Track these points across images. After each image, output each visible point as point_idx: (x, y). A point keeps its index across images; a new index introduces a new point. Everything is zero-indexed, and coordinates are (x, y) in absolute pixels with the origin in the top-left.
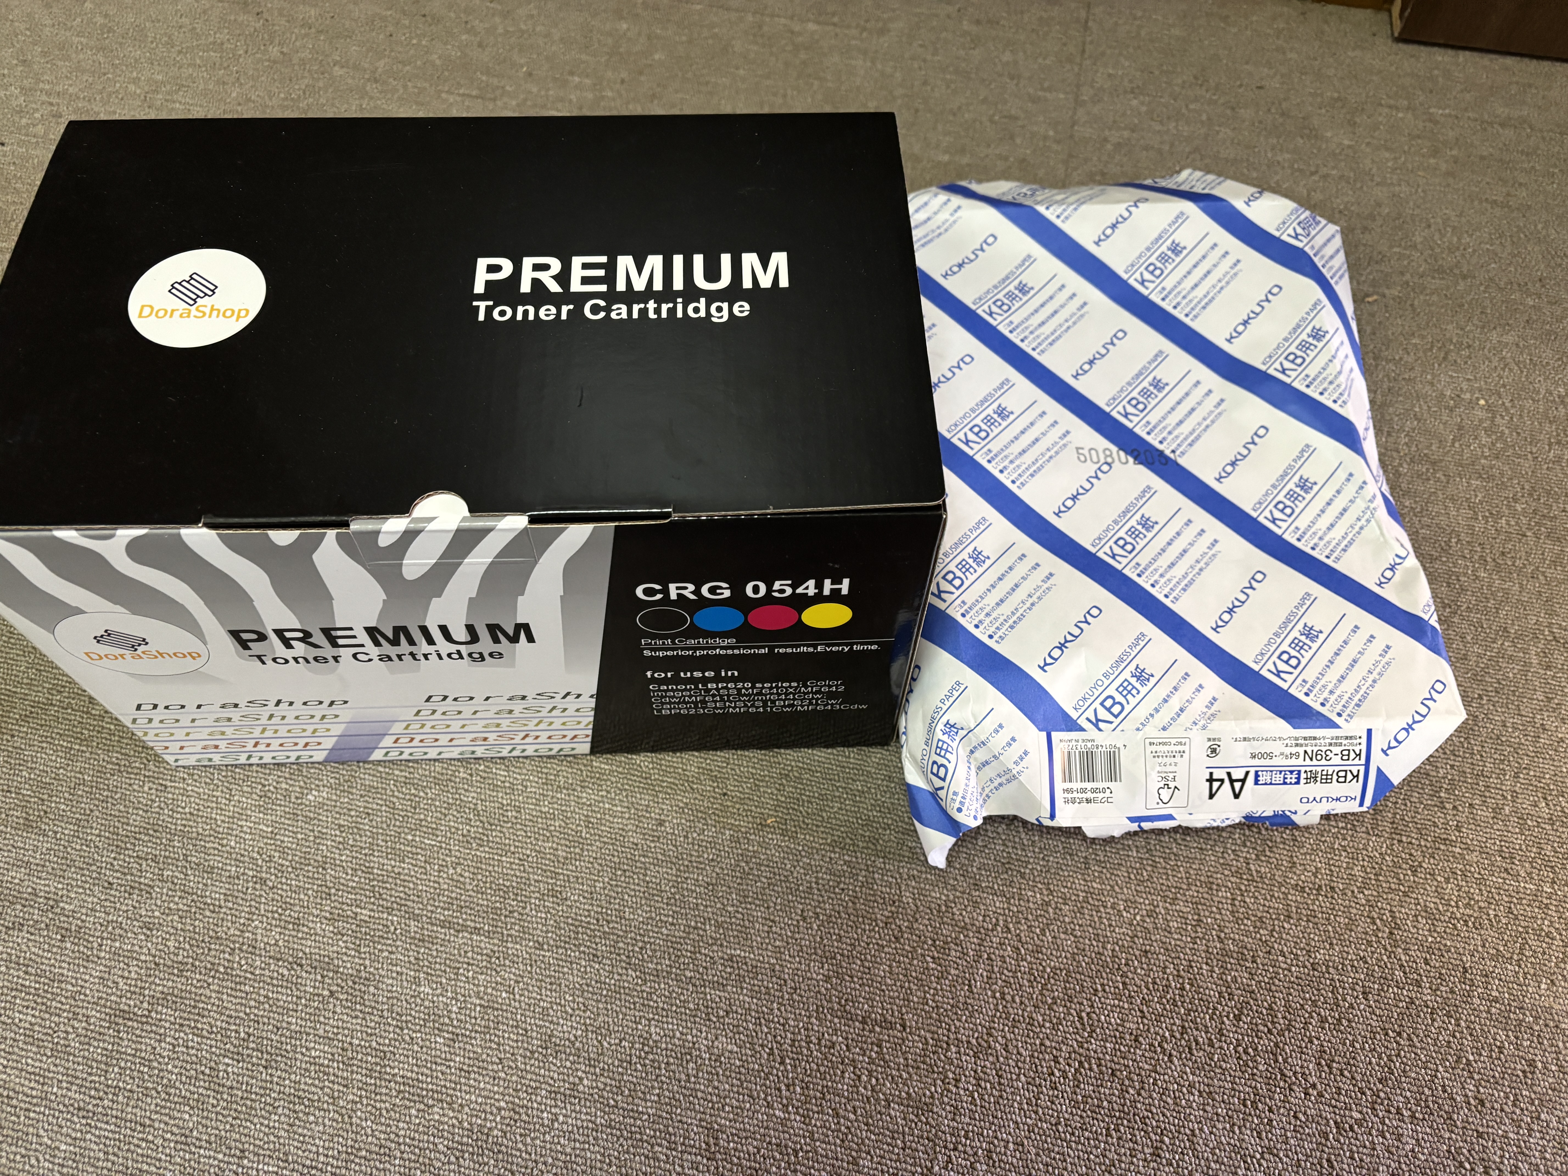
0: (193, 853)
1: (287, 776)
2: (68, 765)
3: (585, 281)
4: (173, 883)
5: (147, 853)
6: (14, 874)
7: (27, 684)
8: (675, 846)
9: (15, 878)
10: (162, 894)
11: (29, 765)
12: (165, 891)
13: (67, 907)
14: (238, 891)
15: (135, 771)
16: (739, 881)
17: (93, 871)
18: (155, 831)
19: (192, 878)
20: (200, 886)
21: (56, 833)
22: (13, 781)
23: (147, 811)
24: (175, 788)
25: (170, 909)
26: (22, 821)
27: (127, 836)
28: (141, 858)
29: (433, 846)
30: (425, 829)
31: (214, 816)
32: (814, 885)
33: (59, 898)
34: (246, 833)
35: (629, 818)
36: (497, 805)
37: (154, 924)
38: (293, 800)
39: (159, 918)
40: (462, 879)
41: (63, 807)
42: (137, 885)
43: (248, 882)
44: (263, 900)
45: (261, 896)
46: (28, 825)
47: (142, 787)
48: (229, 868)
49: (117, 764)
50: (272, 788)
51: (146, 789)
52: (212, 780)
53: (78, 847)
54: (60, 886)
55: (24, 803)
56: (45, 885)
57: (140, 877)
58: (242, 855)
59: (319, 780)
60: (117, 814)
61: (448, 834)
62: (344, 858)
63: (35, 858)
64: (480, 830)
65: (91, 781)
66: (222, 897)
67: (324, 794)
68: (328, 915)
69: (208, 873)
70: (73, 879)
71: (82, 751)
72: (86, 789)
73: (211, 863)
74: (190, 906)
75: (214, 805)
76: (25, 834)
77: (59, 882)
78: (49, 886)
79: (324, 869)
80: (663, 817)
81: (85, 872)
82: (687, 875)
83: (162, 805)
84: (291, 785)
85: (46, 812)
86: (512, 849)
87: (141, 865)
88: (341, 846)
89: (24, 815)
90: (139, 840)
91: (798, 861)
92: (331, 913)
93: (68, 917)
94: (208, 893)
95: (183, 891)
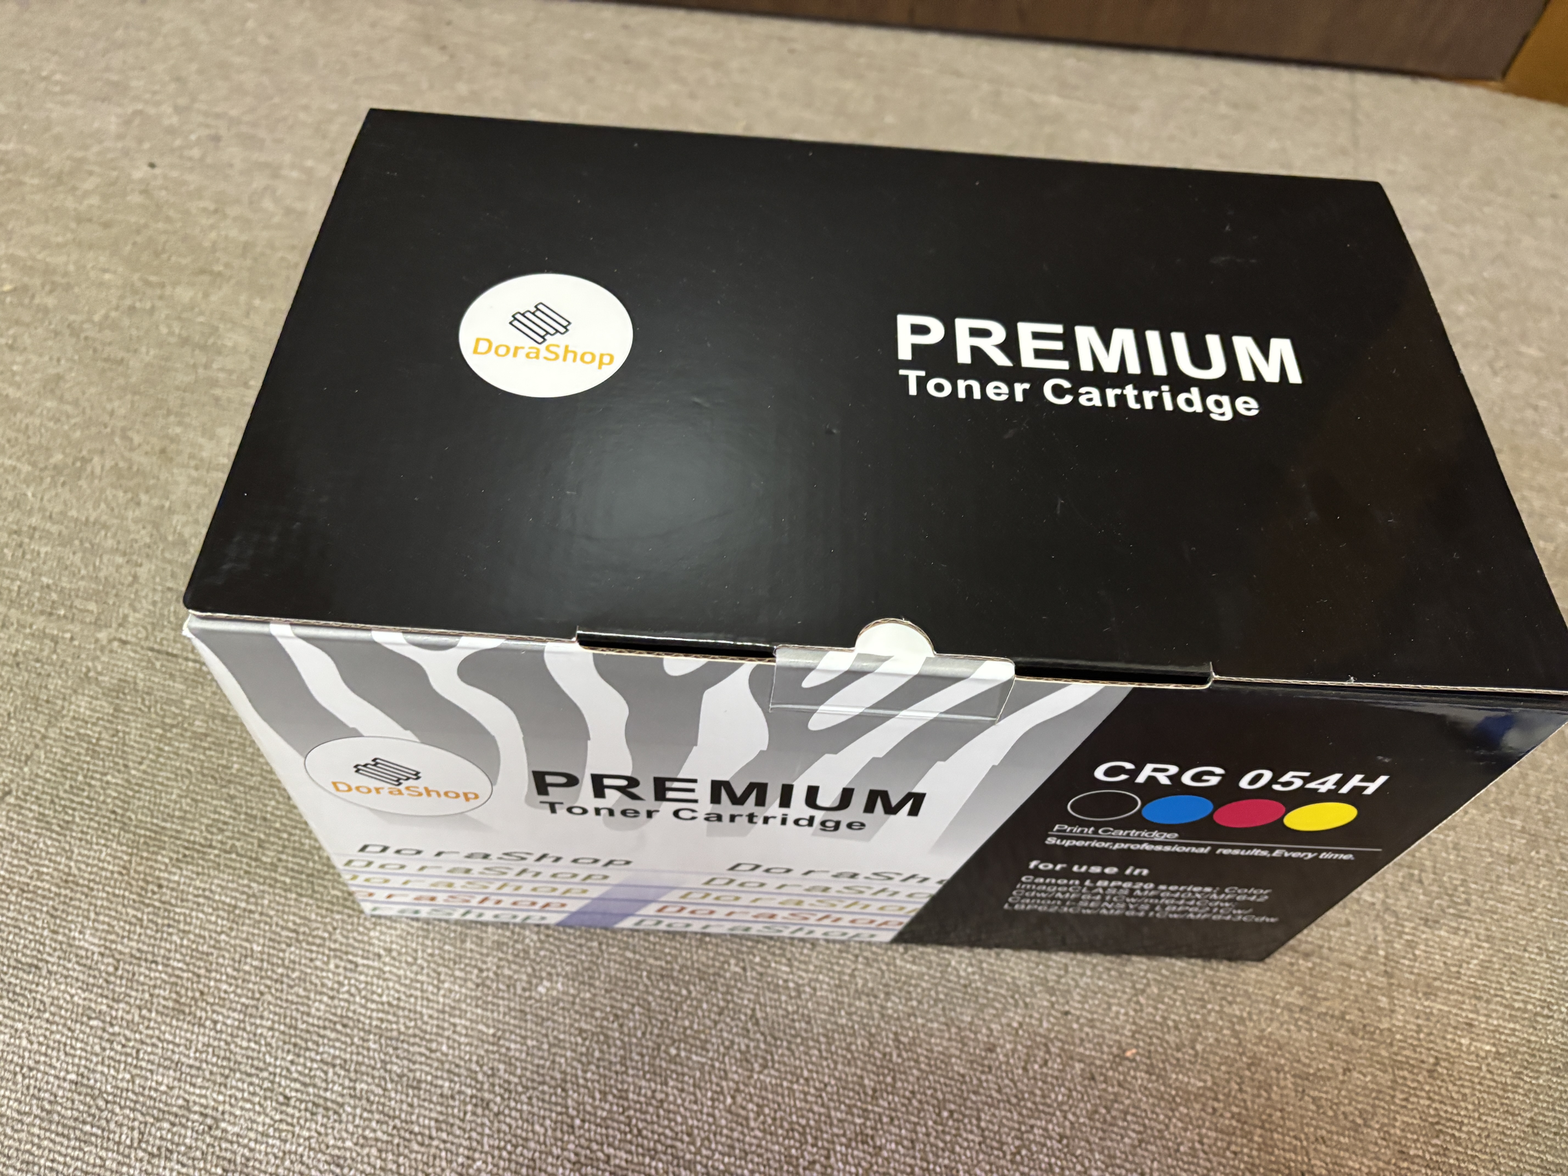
0: (394, 1059)
1: (510, 958)
2: (231, 929)
3: (1039, 354)
4: (368, 1100)
5: (334, 1057)
6: (160, 1079)
7: (179, 818)
8: (1012, 1080)
9: (161, 1084)
10: (354, 1116)
11: (181, 926)
12: (358, 1111)
13: (229, 1128)
14: (453, 1116)
15: (318, 941)
16: (1100, 1134)
17: (263, 1079)
18: (345, 1026)
19: (393, 1095)
20: (405, 1107)
21: (215, 1022)
22: (160, 947)
23: (332, 998)
24: (369, 967)
25: (365, 1138)
26: (170, 1004)
27: (308, 1031)
28: (327, 1063)
29: (703, 1064)
30: (691, 1041)
31: (419, 1008)
32: (1198, 1146)
33: (219, 1115)
34: (460, 1035)
35: (950, 1039)
36: (781, 1012)
37: (345, 1159)
38: (519, 991)
39: (351, 1150)
40: (743, 1113)
41: (225, 987)
42: (321, 1102)
43: (465, 1103)
44: (487, 1131)
45: (483, 1125)
46: (179, 1011)
47: (327, 963)
48: (440, 1082)
49: (294, 931)
50: (491, 975)
51: (332, 966)
52: (416, 959)
53: (245, 1044)
54: (221, 1098)
55: (173, 979)
56: (200, 1096)
57: (326, 1090)
58: (457, 1066)
59: (554, 967)
60: (295, 999)
61: (722, 1049)
62: (589, 1075)
63: (188, 1057)
64: (762, 1046)
65: (262, 953)
66: (433, 1123)
67: (559, 986)
68: (572, 1157)
69: (413, 1088)
70: (238, 1089)
71: (251, 911)
72: (255, 963)
73: (418, 1074)
74: (392, 1135)
75: (419, 993)
76: (174, 1022)
77: (219, 1093)
78: (205, 1097)
79: (564, 1090)
80: (992, 1040)
81: (255, 1080)
82: (1032, 1122)
83: (353, 990)
84: (515, 972)
85: (202, 993)
86: (806, 1074)
87: (326, 1073)
88: (584, 1059)
89: (174, 996)
90: (323, 1037)
91: (1172, 1110)
92: (576, 1154)
93: (232, 1142)
94: (414, 1118)
95: (382, 1112)
